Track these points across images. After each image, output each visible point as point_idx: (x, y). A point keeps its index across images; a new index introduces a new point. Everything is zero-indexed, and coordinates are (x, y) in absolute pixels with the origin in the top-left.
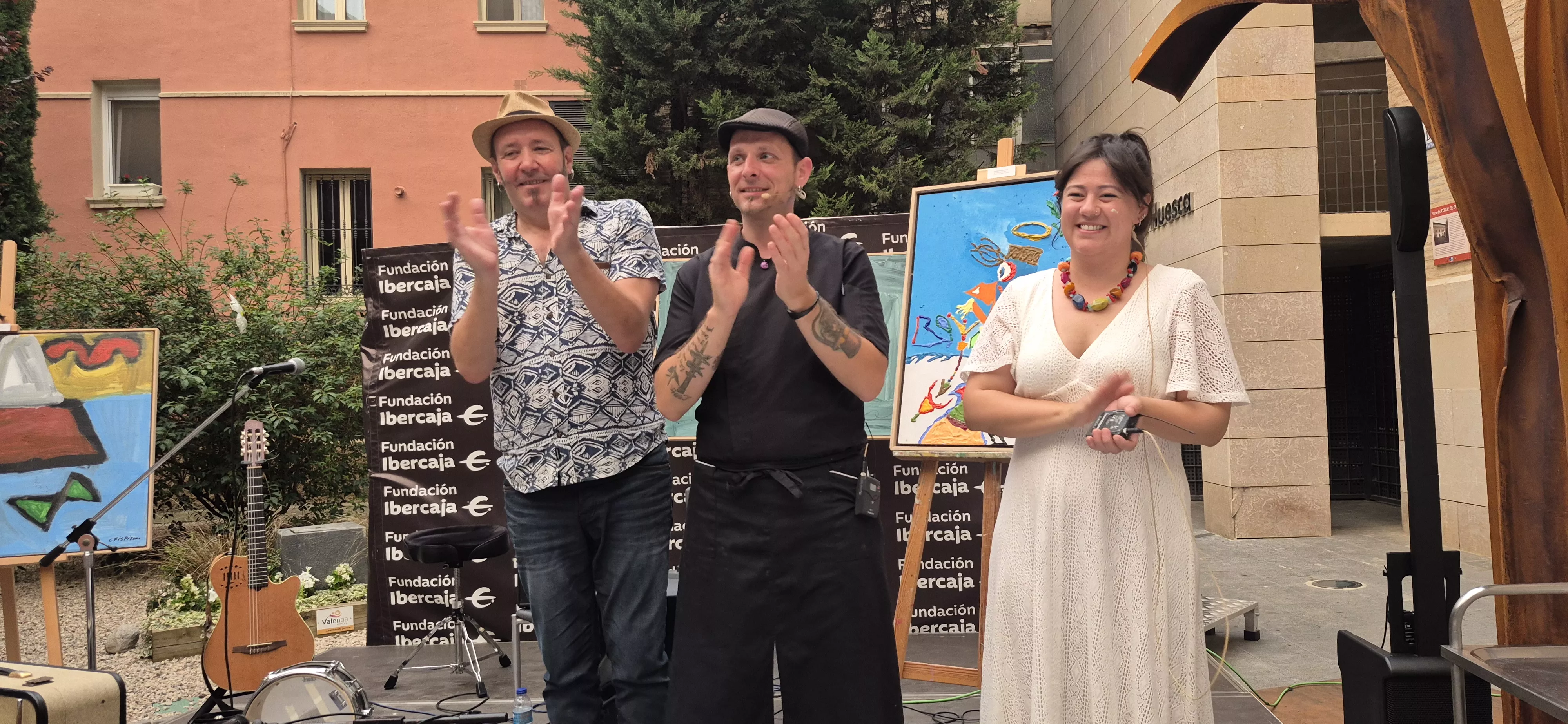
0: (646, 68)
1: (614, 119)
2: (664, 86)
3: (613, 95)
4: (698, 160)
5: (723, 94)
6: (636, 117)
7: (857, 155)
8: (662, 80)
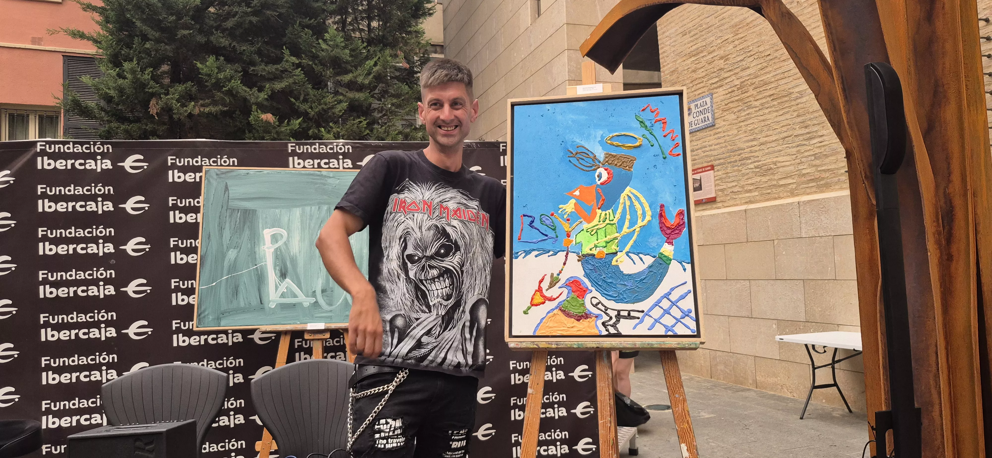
0: (153, 34)
1: (124, 71)
2: (168, 49)
3: (123, 52)
4: (194, 106)
5: (217, 59)
6: (143, 70)
7: (319, 114)
8: (166, 44)
